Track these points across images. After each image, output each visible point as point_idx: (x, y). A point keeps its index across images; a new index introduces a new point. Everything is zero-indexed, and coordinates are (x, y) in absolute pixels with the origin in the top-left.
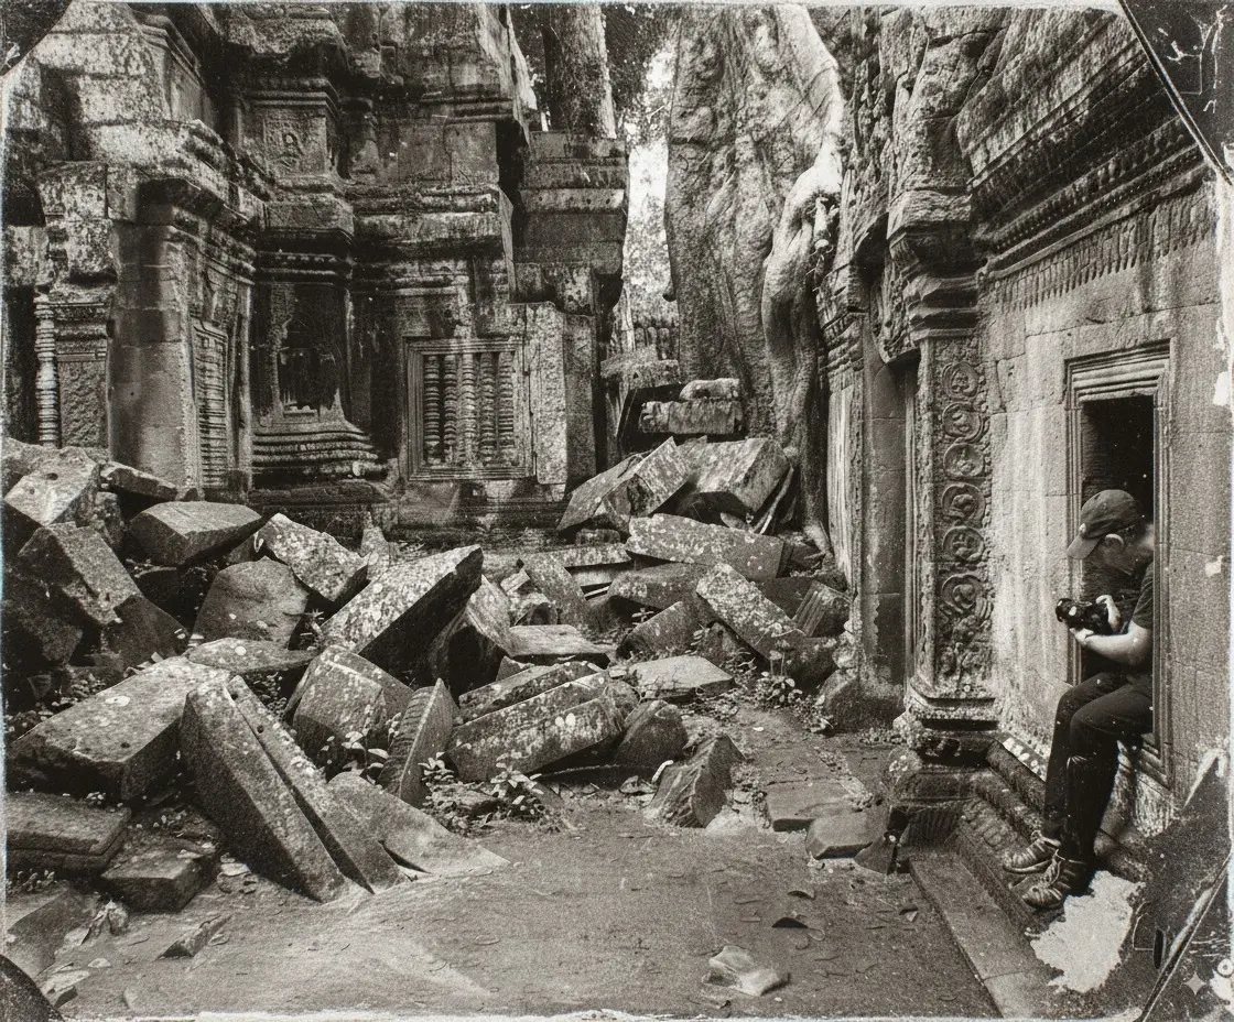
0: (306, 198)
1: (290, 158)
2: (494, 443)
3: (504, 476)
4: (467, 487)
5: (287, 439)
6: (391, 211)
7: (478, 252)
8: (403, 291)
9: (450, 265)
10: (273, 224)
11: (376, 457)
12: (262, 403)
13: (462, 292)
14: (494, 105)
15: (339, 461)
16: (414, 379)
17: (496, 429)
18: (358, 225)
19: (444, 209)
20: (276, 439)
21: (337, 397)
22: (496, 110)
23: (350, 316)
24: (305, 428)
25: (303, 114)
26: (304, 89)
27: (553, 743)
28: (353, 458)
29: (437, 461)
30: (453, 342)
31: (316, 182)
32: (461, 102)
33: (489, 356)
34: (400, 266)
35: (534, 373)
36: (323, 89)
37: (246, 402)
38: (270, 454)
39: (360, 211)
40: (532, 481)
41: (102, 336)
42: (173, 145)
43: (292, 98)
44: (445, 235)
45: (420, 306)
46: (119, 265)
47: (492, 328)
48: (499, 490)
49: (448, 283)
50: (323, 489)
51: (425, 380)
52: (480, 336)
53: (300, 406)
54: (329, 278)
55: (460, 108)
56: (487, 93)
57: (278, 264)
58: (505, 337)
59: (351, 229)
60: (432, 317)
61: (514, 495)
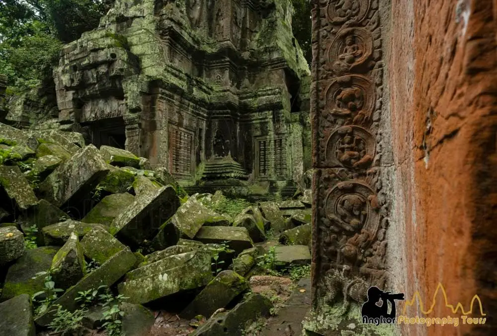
0: (221, 94)
1: (218, 82)
2: (280, 169)
3: (283, 179)
4: (272, 183)
5: (215, 166)
6: (250, 97)
7: (275, 108)
8: (254, 122)
9: (267, 112)
10: (212, 102)
11: (245, 173)
12: (208, 155)
13: (271, 120)
14: (282, 64)
15: (228, 172)
16: (257, 149)
17: (280, 165)
18: (240, 103)
19: (264, 95)
20: (212, 166)
21: (230, 153)
22: (283, 65)
23: (238, 131)
24: (221, 163)
25: (222, 70)
26: (223, 62)
27: (156, 289)
28: (232, 172)
29: (263, 174)
30: (268, 137)
31: (225, 89)
32: (273, 64)
33: (279, 141)
34: (253, 114)
35: (292, 146)
36: (228, 61)
37: (203, 155)
38: (209, 170)
39: (241, 98)
40: (292, 181)
41: (136, 128)
42: (161, 70)
43: (219, 66)
44: (265, 103)
45: (258, 125)
46: (142, 106)
47: (279, 132)
48: (281, 184)
49: (267, 118)
50: (222, 181)
51: (261, 149)
52: (276, 134)
53: (219, 156)
54: (228, 117)
55: (273, 66)
56: (280, 60)
57: (214, 114)
58: (284, 134)
59: (237, 103)
60: (262, 129)
61: (287, 186)
